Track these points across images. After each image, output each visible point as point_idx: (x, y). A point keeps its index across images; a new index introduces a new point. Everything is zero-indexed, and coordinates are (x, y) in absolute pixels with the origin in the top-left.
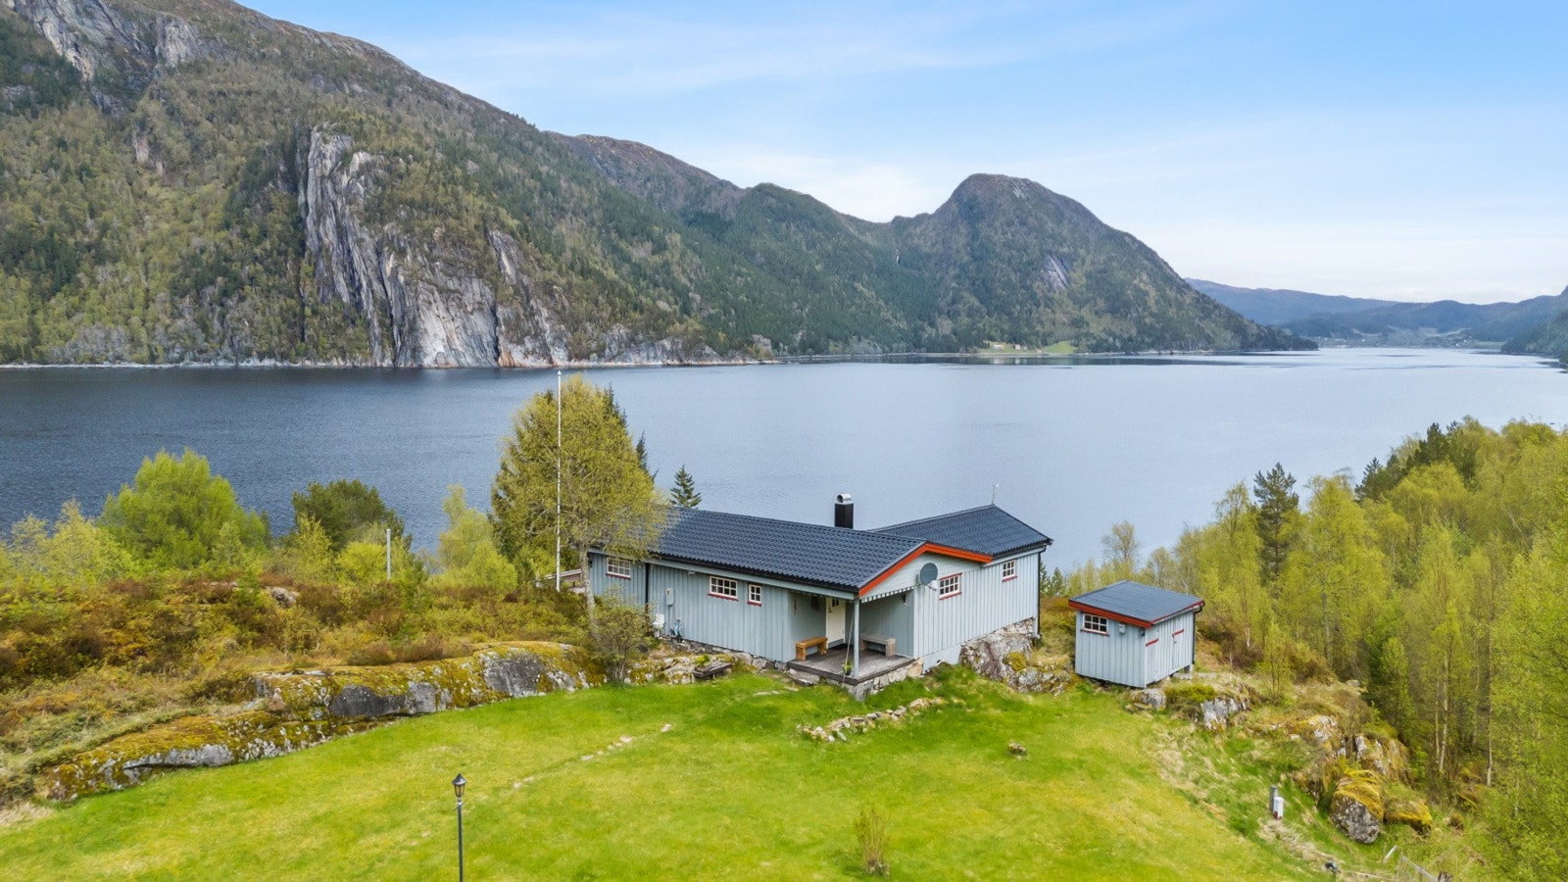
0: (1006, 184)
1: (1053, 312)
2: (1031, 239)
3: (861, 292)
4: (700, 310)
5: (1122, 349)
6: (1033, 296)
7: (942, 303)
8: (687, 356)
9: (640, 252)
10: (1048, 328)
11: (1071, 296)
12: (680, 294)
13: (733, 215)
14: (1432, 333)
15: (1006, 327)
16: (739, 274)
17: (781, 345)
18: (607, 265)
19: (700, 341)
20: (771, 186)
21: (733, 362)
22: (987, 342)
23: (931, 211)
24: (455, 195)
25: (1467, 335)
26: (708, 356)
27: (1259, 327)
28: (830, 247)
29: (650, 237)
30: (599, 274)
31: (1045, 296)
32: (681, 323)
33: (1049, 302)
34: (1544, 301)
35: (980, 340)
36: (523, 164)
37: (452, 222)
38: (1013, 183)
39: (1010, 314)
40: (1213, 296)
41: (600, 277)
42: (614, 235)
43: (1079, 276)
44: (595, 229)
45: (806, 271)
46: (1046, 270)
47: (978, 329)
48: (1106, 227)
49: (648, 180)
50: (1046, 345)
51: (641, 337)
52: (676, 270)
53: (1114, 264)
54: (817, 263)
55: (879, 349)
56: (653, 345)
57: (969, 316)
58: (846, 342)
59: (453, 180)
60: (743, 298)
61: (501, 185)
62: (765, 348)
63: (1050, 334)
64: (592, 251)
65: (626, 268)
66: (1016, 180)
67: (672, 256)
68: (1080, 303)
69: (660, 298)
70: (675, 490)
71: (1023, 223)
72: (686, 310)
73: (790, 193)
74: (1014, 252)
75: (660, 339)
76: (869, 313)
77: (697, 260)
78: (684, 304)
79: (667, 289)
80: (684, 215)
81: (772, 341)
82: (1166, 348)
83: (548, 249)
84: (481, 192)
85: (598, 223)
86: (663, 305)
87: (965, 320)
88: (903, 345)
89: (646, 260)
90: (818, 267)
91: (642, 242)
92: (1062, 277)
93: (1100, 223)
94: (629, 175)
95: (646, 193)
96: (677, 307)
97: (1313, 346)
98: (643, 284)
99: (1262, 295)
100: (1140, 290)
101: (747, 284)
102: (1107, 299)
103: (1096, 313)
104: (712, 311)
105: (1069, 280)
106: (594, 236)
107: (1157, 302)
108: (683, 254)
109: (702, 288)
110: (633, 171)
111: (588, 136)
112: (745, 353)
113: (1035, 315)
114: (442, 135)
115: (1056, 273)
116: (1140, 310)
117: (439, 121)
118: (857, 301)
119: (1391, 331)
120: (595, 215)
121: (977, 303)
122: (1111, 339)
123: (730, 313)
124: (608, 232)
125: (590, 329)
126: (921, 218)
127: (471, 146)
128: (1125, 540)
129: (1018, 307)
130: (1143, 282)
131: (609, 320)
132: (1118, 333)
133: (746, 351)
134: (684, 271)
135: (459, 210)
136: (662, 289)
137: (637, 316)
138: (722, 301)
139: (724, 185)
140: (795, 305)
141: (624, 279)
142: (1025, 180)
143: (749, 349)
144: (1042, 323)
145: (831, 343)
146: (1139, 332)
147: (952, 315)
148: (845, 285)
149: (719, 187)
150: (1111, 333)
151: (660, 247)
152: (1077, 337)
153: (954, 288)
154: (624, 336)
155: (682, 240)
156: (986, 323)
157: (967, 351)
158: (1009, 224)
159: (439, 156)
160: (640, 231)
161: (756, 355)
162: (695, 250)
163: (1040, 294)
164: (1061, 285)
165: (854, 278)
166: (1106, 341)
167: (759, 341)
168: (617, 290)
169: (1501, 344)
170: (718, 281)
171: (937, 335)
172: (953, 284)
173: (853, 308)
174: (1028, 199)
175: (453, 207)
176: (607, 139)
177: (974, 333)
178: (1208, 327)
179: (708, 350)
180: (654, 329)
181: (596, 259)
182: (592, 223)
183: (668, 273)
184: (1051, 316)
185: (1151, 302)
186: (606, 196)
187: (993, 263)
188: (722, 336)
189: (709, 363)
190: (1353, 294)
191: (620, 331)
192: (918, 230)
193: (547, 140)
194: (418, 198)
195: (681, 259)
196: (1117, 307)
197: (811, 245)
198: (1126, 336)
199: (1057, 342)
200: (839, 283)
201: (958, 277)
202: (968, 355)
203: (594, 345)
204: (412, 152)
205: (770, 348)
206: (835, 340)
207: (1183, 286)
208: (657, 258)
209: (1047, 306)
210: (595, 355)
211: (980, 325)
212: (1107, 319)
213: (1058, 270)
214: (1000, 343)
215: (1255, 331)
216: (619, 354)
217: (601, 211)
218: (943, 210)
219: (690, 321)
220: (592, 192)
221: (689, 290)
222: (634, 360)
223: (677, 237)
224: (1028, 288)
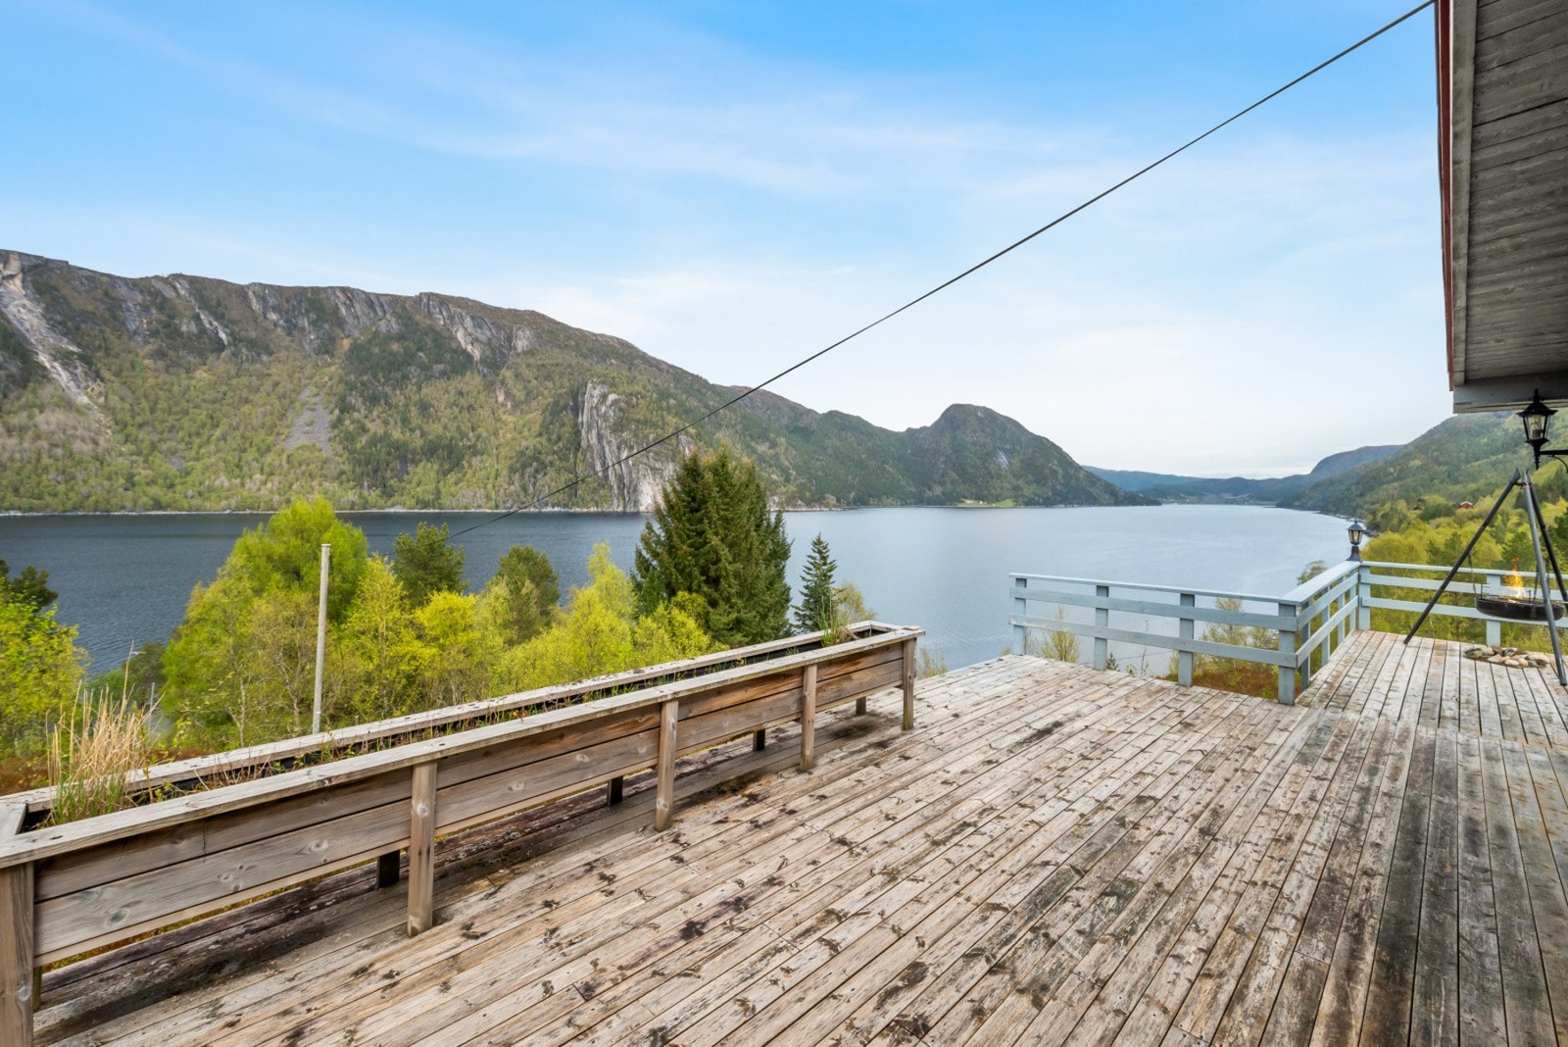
0: (972, 410)
1: (1001, 482)
2: (988, 440)
3: (888, 470)
4: (795, 480)
6: (990, 473)
7: (936, 478)
8: (788, 505)
9: (762, 448)
10: (999, 491)
11: (1012, 473)
12: (784, 471)
13: (815, 428)
14: (1229, 496)
15: (974, 491)
16: (818, 460)
17: (842, 500)
19: (795, 497)
20: (836, 412)
21: (813, 509)
22: (963, 499)
23: (929, 425)
24: (662, 417)
25: (1252, 498)
26: (799, 505)
27: (1125, 492)
28: (870, 445)
29: (768, 440)
31: (996, 473)
32: (785, 487)
33: (999, 477)
34: (1297, 478)
35: (958, 497)
36: (700, 401)
37: (659, 431)
39: (976, 483)
40: (1097, 475)
42: (748, 439)
43: (1017, 465)
44: (737, 435)
45: (856, 459)
46: (997, 458)
47: (957, 492)
48: (1032, 434)
49: (769, 410)
50: (997, 500)
52: (783, 459)
53: (1037, 455)
54: (863, 454)
55: (898, 500)
57: (952, 484)
58: (880, 499)
59: (661, 408)
60: (820, 473)
61: (688, 411)
62: (832, 502)
63: (1000, 495)
66: (978, 407)
67: (781, 450)
68: (1018, 477)
69: (773, 473)
70: (810, 556)
71: (983, 431)
72: (787, 480)
73: (847, 415)
74: (978, 448)
76: (893, 482)
77: (794, 452)
78: (787, 476)
79: (777, 468)
80: (787, 428)
81: (837, 498)
83: (711, 445)
84: (676, 415)
85: (740, 432)
86: (774, 477)
87: (949, 487)
89: (766, 453)
90: (864, 456)
91: (764, 443)
92: (1007, 463)
93: (1028, 432)
94: (758, 406)
95: (766, 416)
97: (1158, 503)
99: (1123, 474)
100: (1054, 471)
101: (822, 465)
102: (1033, 475)
103: (1027, 483)
104: (802, 481)
105: (1010, 463)
107: (1063, 477)
108: (786, 449)
109: (796, 468)
111: (734, 386)
112: (821, 504)
113: (991, 484)
114: (656, 385)
115: (1003, 460)
116: (1054, 481)
117: (656, 378)
118: (886, 476)
119: (1204, 496)
120: (738, 428)
121: (956, 477)
122: (1036, 498)
123: (813, 482)
124: (745, 437)
126: (923, 429)
127: (672, 391)
129: (981, 480)
130: (1055, 464)
132: (1040, 494)
134: (787, 459)
135: (664, 424)
138: (808, 475)
139: (810, 411)
140: (850, 478)
142: (983, 408)
143: (823, 502)
144: (995, 489)
145: (870, 497)
146: (1052, 494)
147: (942, 484)
148: (879, 467)
149: (806, 413)
150: (1037, 495)
151: (773, 445)
152: (1016, 496)
153: (942, 469)
155: (786, 442)
156: (962, 489)
157: (951, 503)
158: (975, 432)
159: (655, 395)
160: (763, 436)
161: (827, 505)
162: (793, 447)
163: (993, 472)
164: (1005, 467)
165: (884, 462)
166: (1033, 499)
167: (829, 498)
170: (806, 464)
171: (933, 494)
172: (942, 467)
173: (884, 480)
174: (985, 418)
175: (660, 423)
176: (746, 387)
177: (955, 494)
178: (1095, 491)
179: (800, 502)
182: (737, 432)
183: (778, 459)
184: (1000, 484)
185: (1060, 477)
186: (744, 417)
187: (966, 453)
190: (1178, 474)
192: (922, 436)
193: (714, 388)
194: (642, 418)
195: (785, 452)
196: (1040, 480)
197: (860, 444)
198: (1045, 495)
199: (1004, 498)
200: (875, 466)
201: (944, 462)
202: (952, 505)
204: (640, 393)
205: (835, 502)
206: (874, 496)
207: (1079, 468)
208: (771, 451)
209: (998, 479)
211: (958, 490)
212: (1033, 487)
213: (1004, 458)
214: (970, 499)
215: (1122, 493)
217: (741, 426)
218: (936, 424)
219: (789, 486)
221: (789, 469)
223: (783, 440)
224: (986, 468)
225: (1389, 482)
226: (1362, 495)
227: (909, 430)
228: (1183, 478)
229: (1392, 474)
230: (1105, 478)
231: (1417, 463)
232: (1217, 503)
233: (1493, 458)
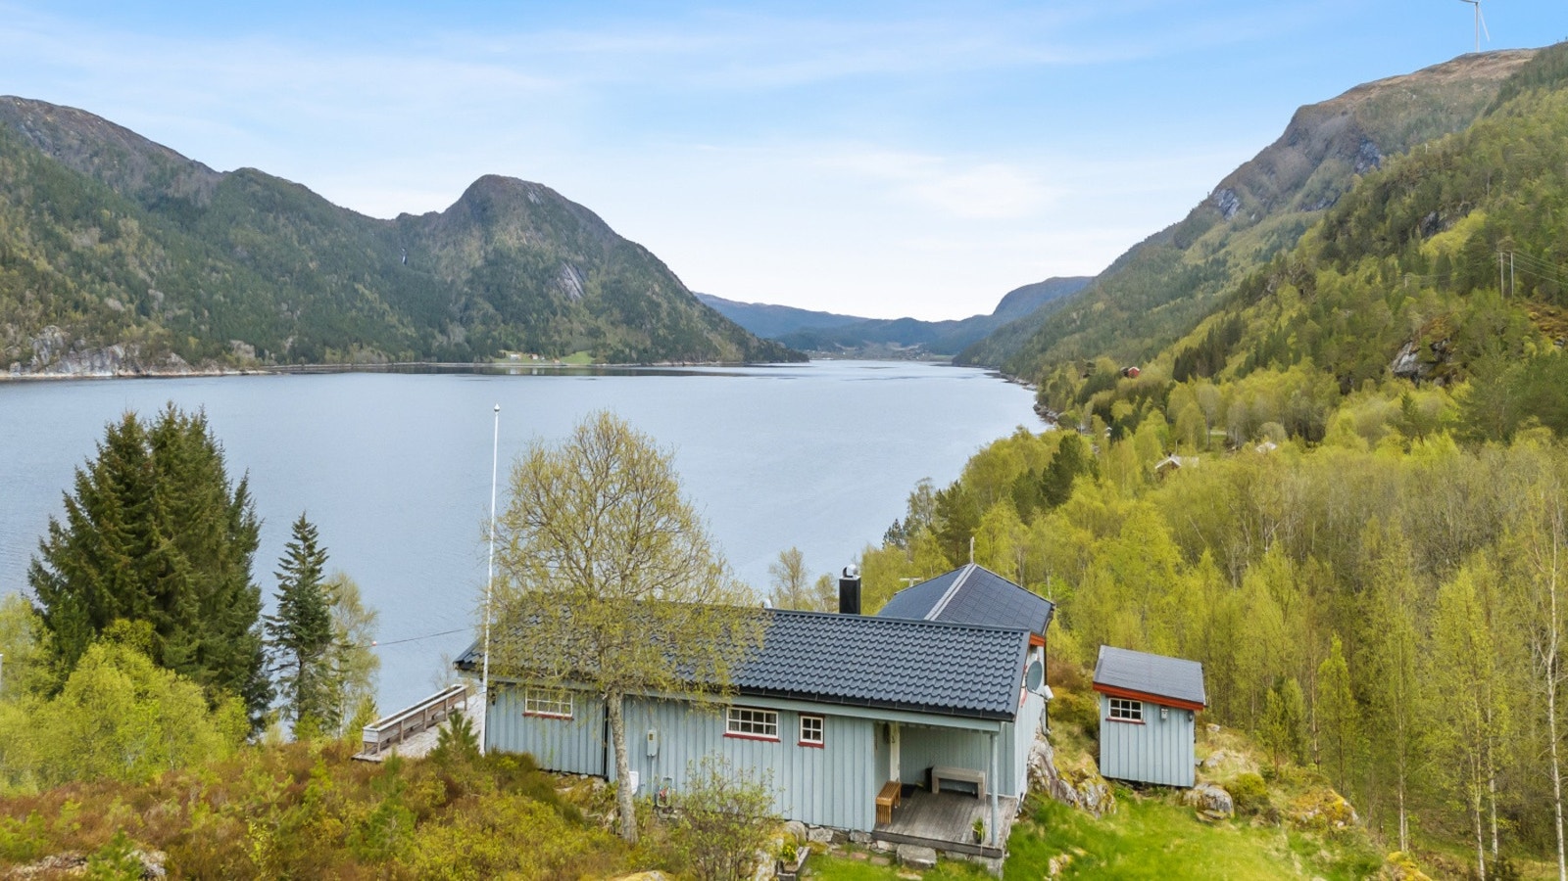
0: (520, 188)
1: (570, 321)
2: (547, 245)
3: (363, 294)
4: (163, 310)
5: (638, 360)
6: (550, 304)
7: (454, 309)
8: (147, 365)
9: (84, 239)
10: (565, 336)
11: (588, 305)
12: (140, 293)
13: (208, 202)
14: (896, 347)
15: (523, 336)
16: (214, 269)
17: (267, 352)
18: (37, 253)
19: (164, 347)
20: (255, 171)
21: (207, 372)
22: (503, 351)
23: (441, 211)
25: (924, 349)
26: (174, 365)
27: (759, 340)
28: (326, 243)
29: (97, 222)
30: (26, 264)
31: (561, 305)
32: (139, 325)
33: (566, 311)
34: (977, 319)
35: (497, 349)
38: (528, 187)
39: (526, 322)
40: (718, 309)
41: (28, 268)
42: (47, 217)
43: (594, 285)
44: (21, 209)
45: (297, 269)
46: (562, 279)
47: (494, 339)
48: (619, 236)
49: (96, 154)
50: (564, 355)
51: (83, 342)
52: (133, 264)
53: (628, 275)
54: (311, 260)
55: (384, 358)
56: (99, 351)
57: (484, 323)
58: (346, 351)
60: (219, 297)
62: (247, 356)
63: (568, 344)
64: (17, 236)
65: (63, 258)
66: (530, 184)
67: (127, 246)
68: (596, 313)
69: (109, 295)
71: (539, 227)
72: (144, 310)
73: (278, 180)
74: (530, 259)
75: (110, 344)
76: (372, 317)
77: (160, 251)
78: (142, 302)
79: (119, 284)
80: (142, 199)
81: (256, 348)
82: (679, 360)
85: (25, 202)
86: (113, 303)
87: (479, 328)
88: (411, 353)
89: (91, 249)
90: (312, 265)
91: (87, 227)
92: (579, 286)
93: (614, 233)
94: (70, 147)
95: (92, 169)
96: (132, 307)
97: (805, 359)
98: (87, 277)
99: (757, 309)
100: (653, 302)
101: (224, 281)
102: (622, 310)
103: (612, 323)
104: (179, 313)
105: (585, 289)
106: (20, 217)
107: (669, 314)
108: (141, 244)
109: (162, 284)
110: (76, 143)
111: (15, 98)
112: (223, 362)
113: (552, 324)
115: (572, 282)
116: (654, 321)
118: (359, 305)
119: (866, 345)
120: (22, 192)
121: (491, 310)
122: (627, 350)
123: (202, 315)
124: (40, 213)
125: (11, 332)
126: (430, 216)
128: (793, 567)
129: (535, 315)
130: (655, 293)
131: (39, 321)
132: (633, 344)
133: (225, 360)
134: (142, 264)
136: (113, 284)
137: (78, 316)
138: (192, 301)
139: (195, 166)
140: (284, 307)
141: (60, 271)
142: (540, 186)
143: (228, 357)
144: (559, 332)
145: (328, 350)
146: (653, 344)
147: (466, 322)
148: (344, 286)
149: (189, 170)
150: (627, 345)
151: (111, 234)
152: (595, 348)
153: (466, 294)
154: (60, 340)
155: (140, 227)
156: (500, 331)
157: (482, 361)
158: (524, 228)
160: (85, 213)
161: (236, 364)
162: (157, 239)
163: (556, 302)
164: (577, 293)
165: (354, 278)
166: (623, 352)
167: (239, 348)
168: (52, 284)
169: (952, 357)
170: (188, 277)
171: (449, 344)
172: (466, 289)
173: (354, 313)
174: (543, 205)
176: (41, 103)
177: (489, 341)
178: (716, 339)
179: (174, 358)
180: (102, 333)
181: (23, 245)
182: (18, 202)
183: (121, 266)
184: (568, 325)
185: (664, 315)
186: (38, 170)
187: (509, 268)
188: (193, 341)
189: (175, 373)
191: (55, 334)
192: (427, 229)
195: (139, 249)
196: (632, 317)
197: (305, 239)
198: (641, 347)
199: (574, 352)
200: (336, 284)
201: (470, 282)
202: (483, 365)
203: (16, 353)
205: (252, 355)
206: (332, 347)
207: (692, 299)
208: (105, 247)
209: (564, 315)
210: (17, 364)
211: (495, 333)
212: (622, 330)
213: (574, 279)
214: (516, 353)
215: (756, 344)
216: (52, 362)
217: (31, 188)
218: (454, 210)
219: (152, 323)
220: (19, 164)
221: (149, 287)
222: (72, 370)
223: (134, 224)
224: (544, 296)
225: (1073, 332)
226: (1043, 350)
227: (403, 216)
228: (838, 317)
229: (1074, 321)
230: (729, 316)
231: (1100, 306)
232: (882, 358)
233: (1172, 303)
